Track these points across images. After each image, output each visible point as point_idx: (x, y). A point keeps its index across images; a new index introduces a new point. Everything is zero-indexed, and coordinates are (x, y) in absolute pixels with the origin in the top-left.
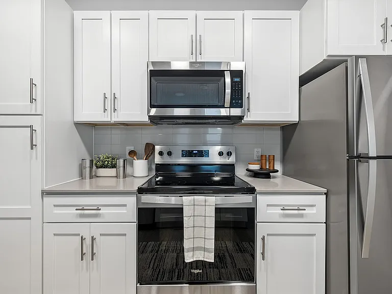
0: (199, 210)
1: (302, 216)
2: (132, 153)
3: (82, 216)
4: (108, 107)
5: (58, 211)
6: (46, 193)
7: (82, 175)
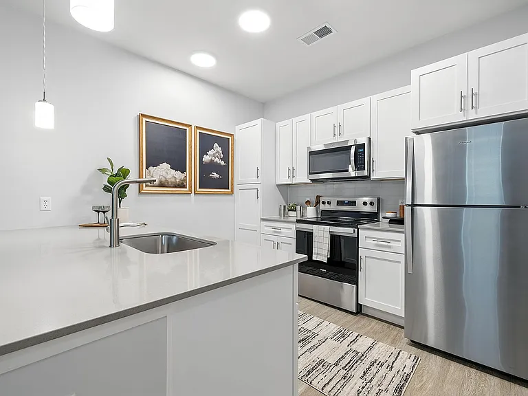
0: (321, 233)
1: (390, 247)
2: (308, 202)
3: (275, 232)
4: (291, 175)
5: (266, 228)
6: (262, 220)
7: (280, 215)
